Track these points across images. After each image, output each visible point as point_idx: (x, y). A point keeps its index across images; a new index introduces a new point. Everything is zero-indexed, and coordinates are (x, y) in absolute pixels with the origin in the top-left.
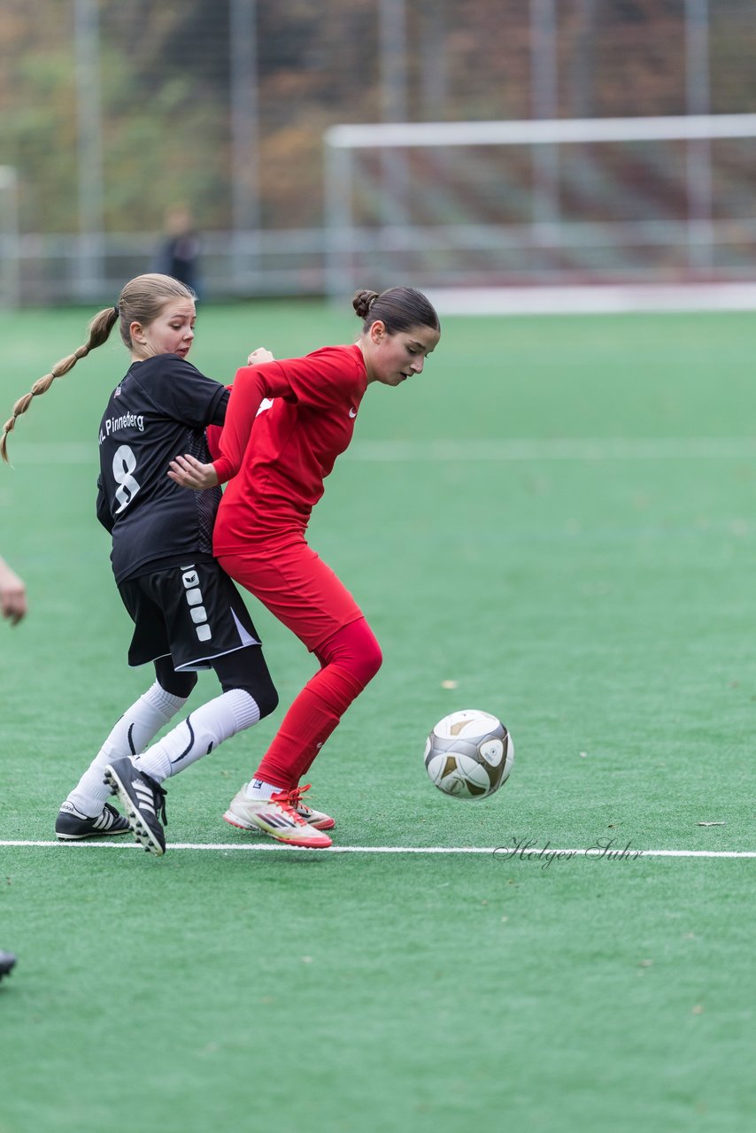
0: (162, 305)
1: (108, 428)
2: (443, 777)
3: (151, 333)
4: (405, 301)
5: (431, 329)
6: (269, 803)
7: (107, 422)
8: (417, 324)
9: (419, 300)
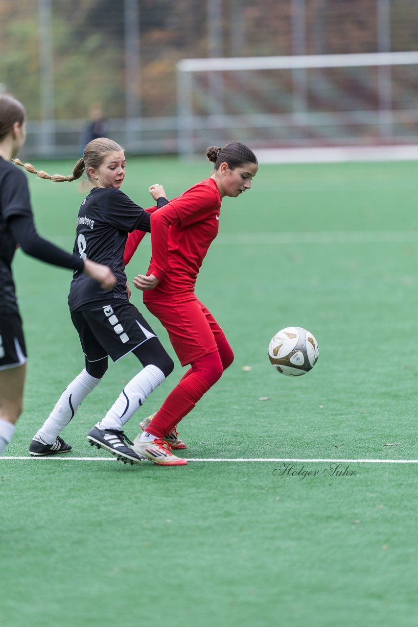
0: (103, 157)
4: (237, 150)
8: (246, 162)
9: (245, 149)
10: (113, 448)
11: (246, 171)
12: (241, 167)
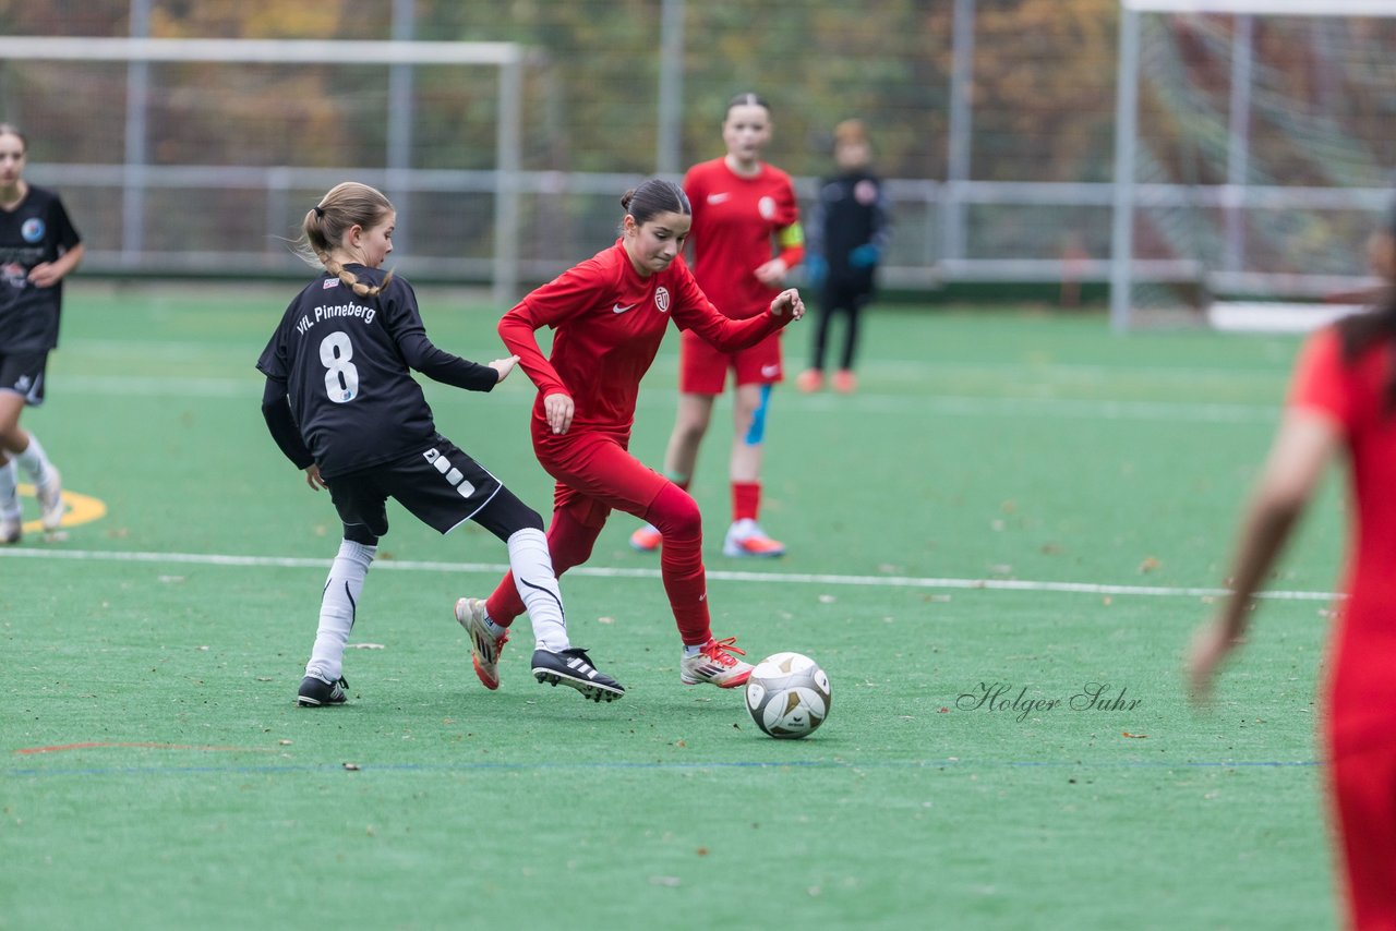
0: (384, 214)
1: (318, 315)
2: (786, 713)
3: (368, 238)
4: (648, 192)
5: (673, 214)
6: (699, 657)
7: (316, 310)
8: (659, 212)
9: (663, 190)
10: (588, 680)
11: (659, 226)
12: (651, 220)
